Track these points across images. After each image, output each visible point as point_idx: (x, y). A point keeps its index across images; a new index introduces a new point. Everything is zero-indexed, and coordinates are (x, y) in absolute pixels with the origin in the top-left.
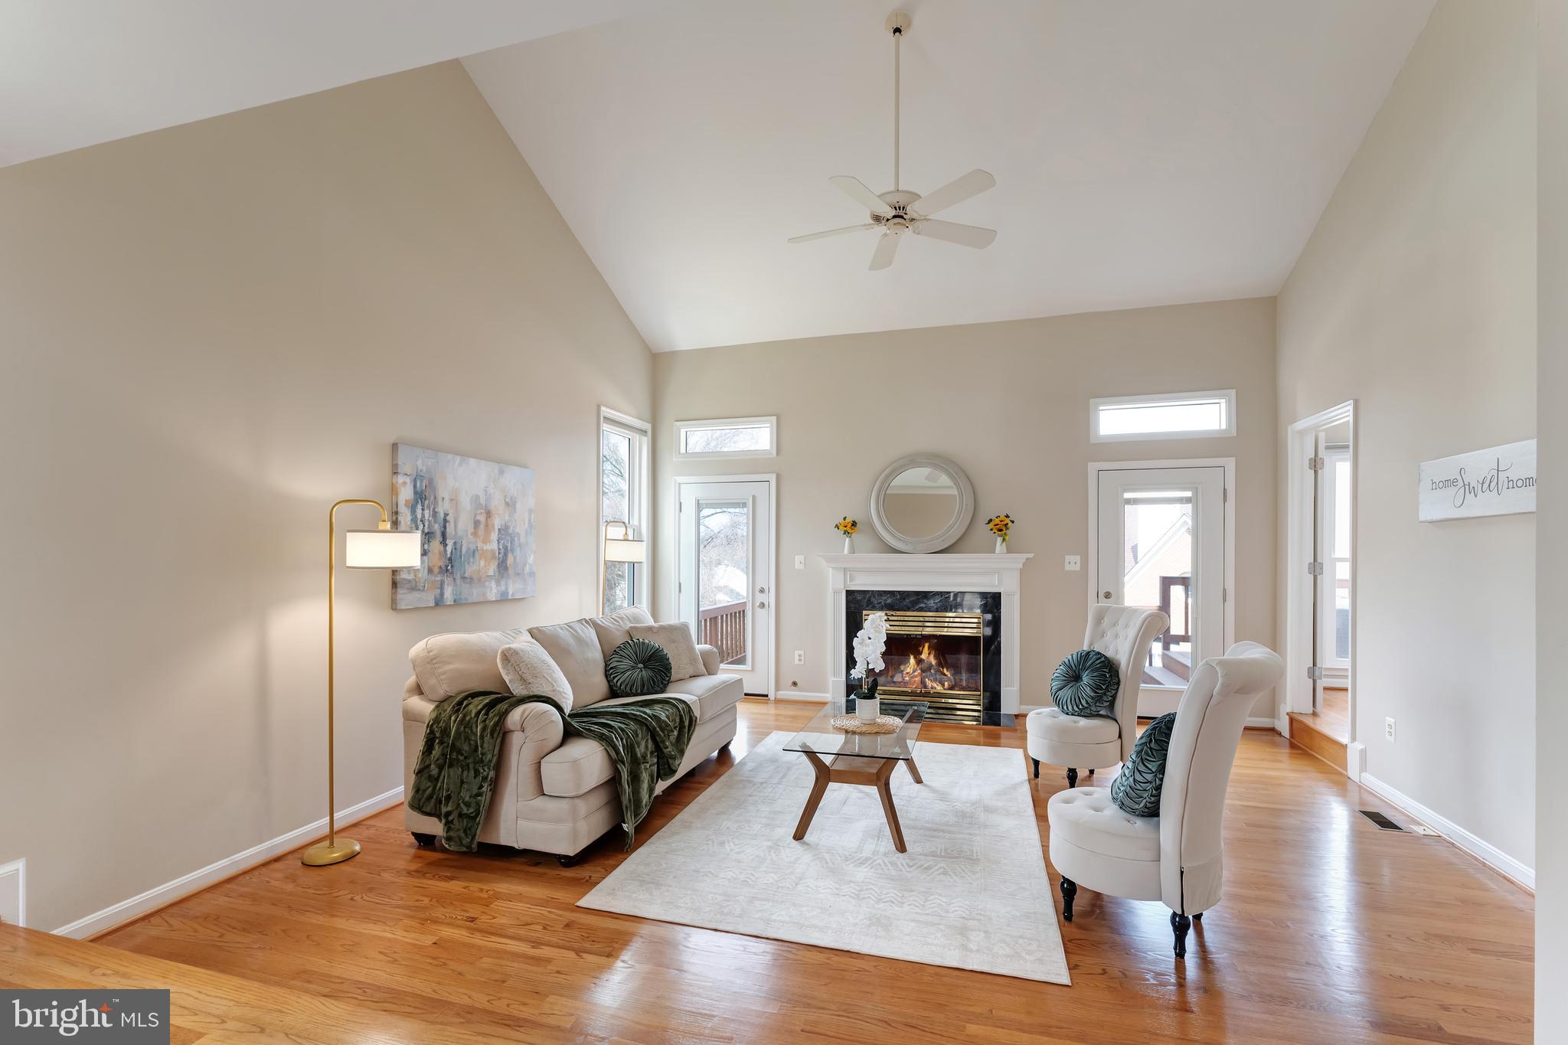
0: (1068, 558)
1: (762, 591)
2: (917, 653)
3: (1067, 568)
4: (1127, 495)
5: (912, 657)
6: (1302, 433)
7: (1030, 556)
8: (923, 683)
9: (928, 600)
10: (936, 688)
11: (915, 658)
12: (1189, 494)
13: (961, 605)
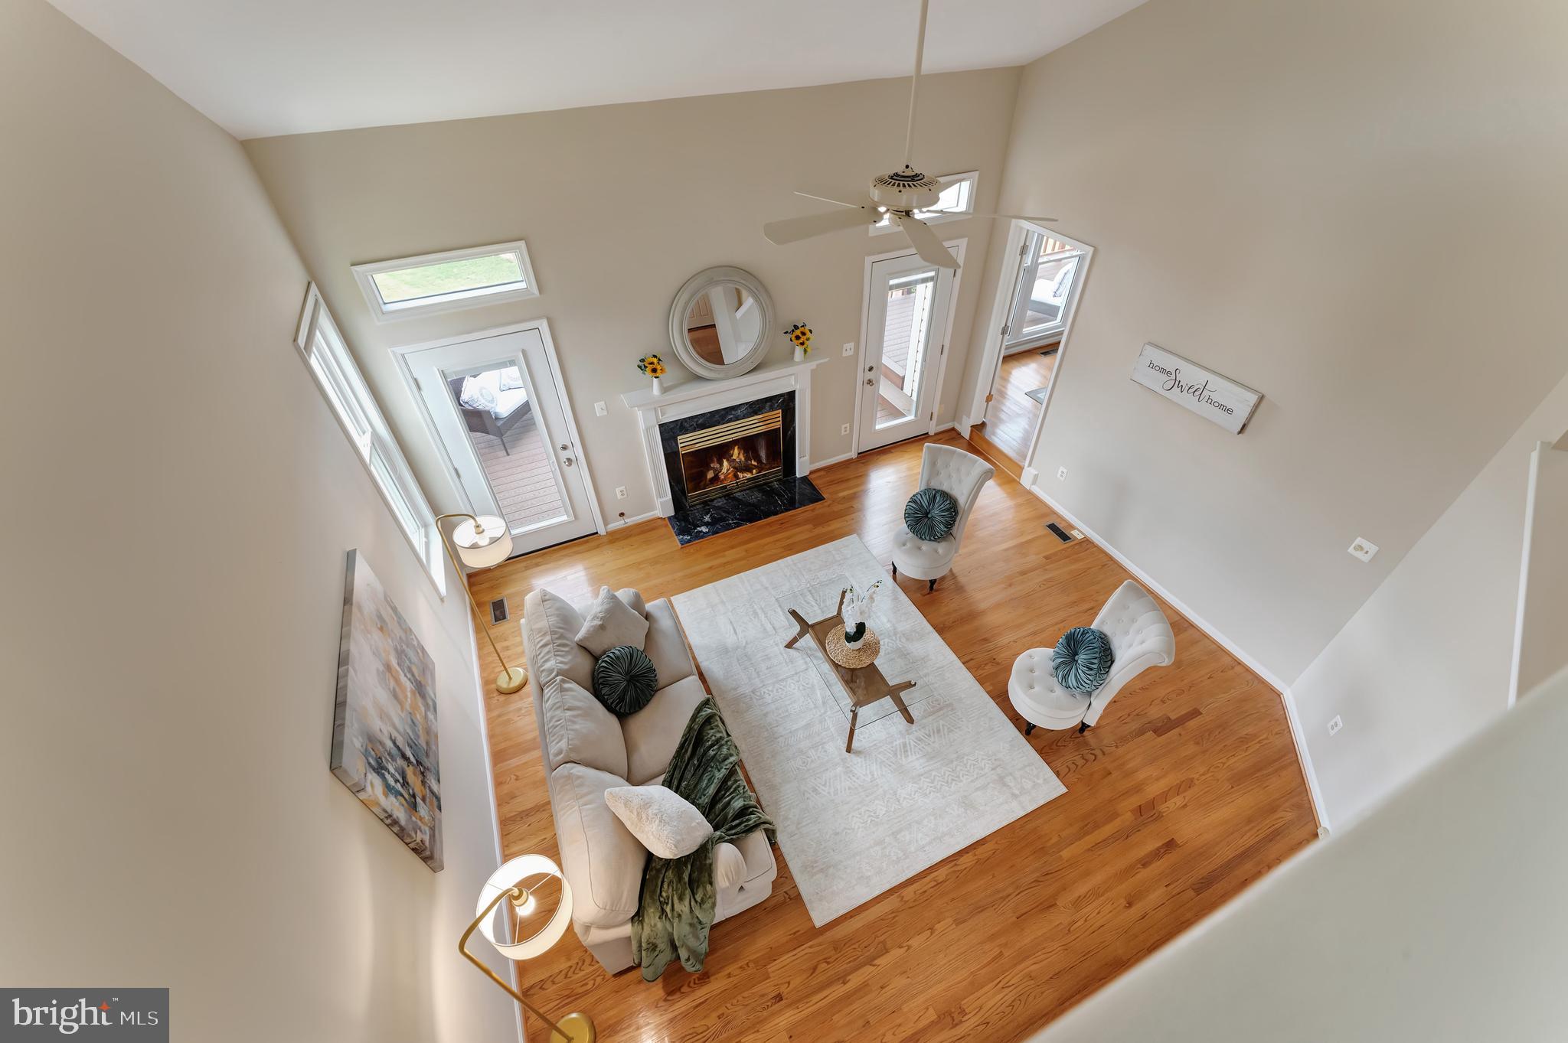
0: (845, 347)
1: (564, 448)
2: (728, 456)
3: (845, 355)
4: (891, 282)
6: (1022, 229)
8: (736, 476)
9: (735, 411)
10: (746, 477)
13: (764, 408)
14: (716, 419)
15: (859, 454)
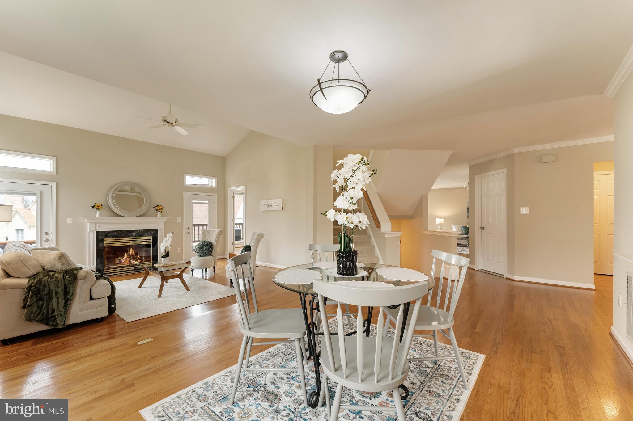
0: (178, 218)
1: (47, 234)
2: (127, 252)
3: (178, 221)
4: (193, 201)
5: (125, 254)
6: (231, 190)
7: (170, 218)
8: (130, 262)
9: (132, 233)
10: (135, 263)
11: (127, 253)
12: (207, 202)
13: (144, 234)
14: (122, 235)
15: (186, 262)
